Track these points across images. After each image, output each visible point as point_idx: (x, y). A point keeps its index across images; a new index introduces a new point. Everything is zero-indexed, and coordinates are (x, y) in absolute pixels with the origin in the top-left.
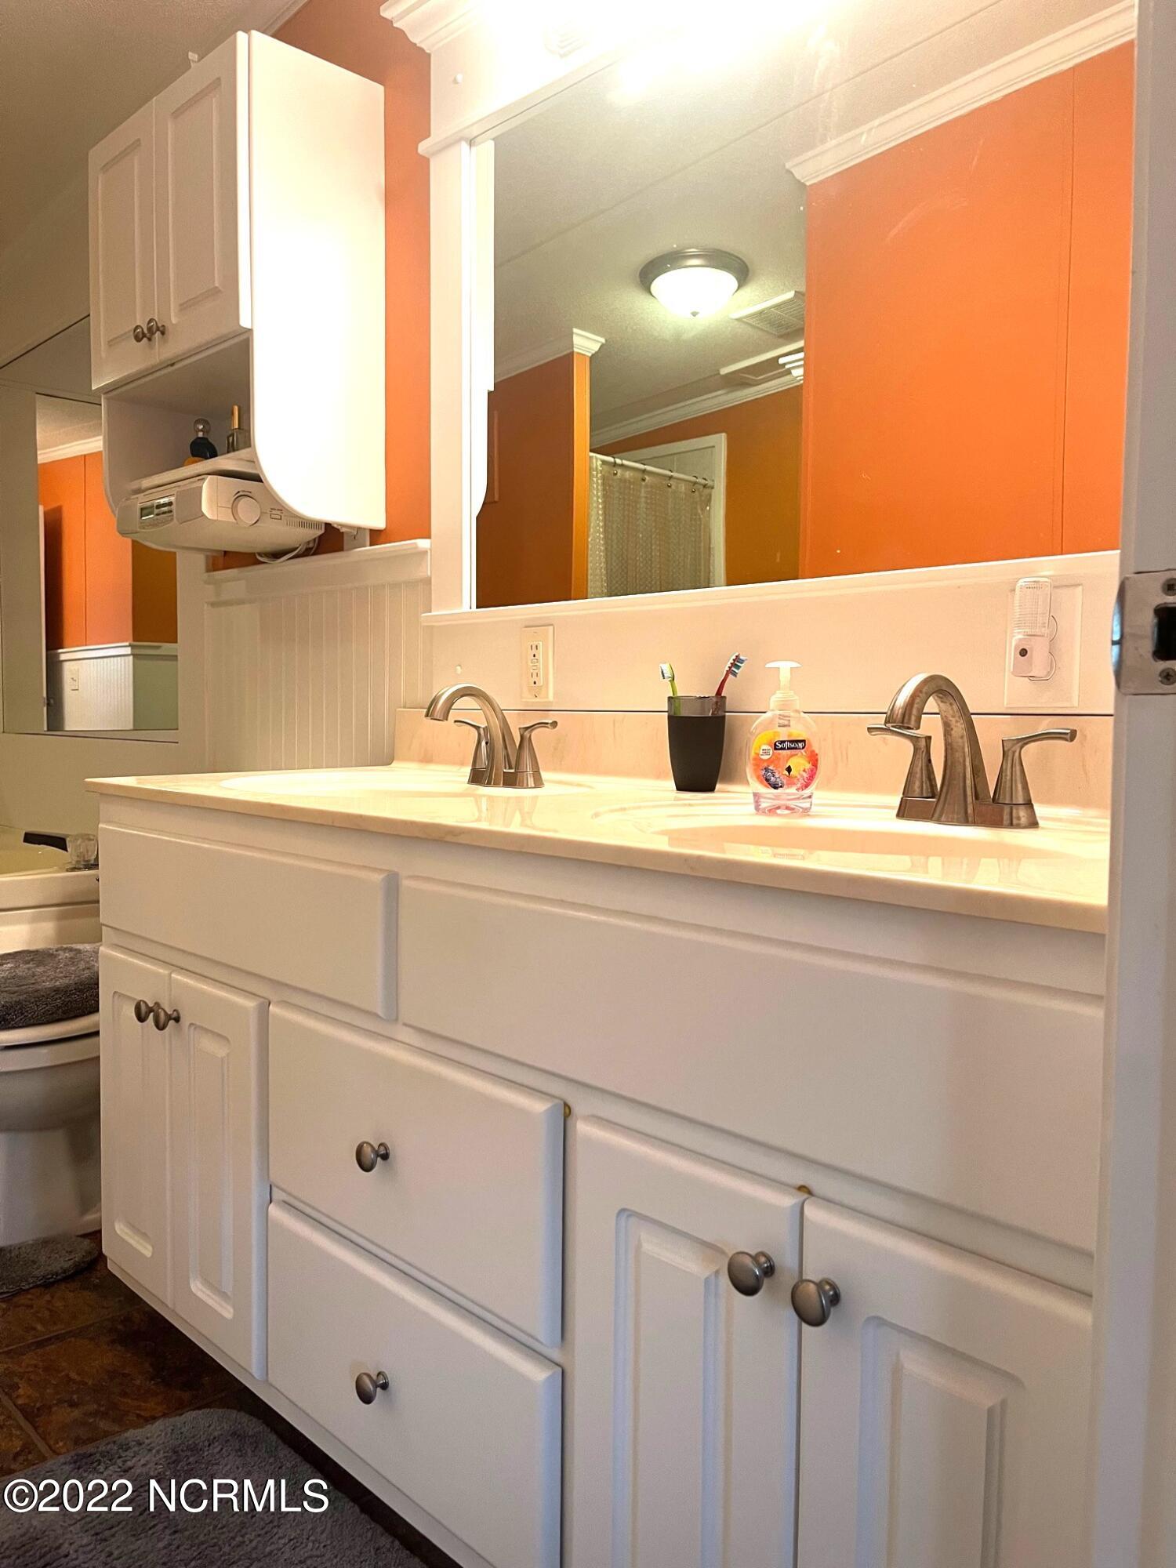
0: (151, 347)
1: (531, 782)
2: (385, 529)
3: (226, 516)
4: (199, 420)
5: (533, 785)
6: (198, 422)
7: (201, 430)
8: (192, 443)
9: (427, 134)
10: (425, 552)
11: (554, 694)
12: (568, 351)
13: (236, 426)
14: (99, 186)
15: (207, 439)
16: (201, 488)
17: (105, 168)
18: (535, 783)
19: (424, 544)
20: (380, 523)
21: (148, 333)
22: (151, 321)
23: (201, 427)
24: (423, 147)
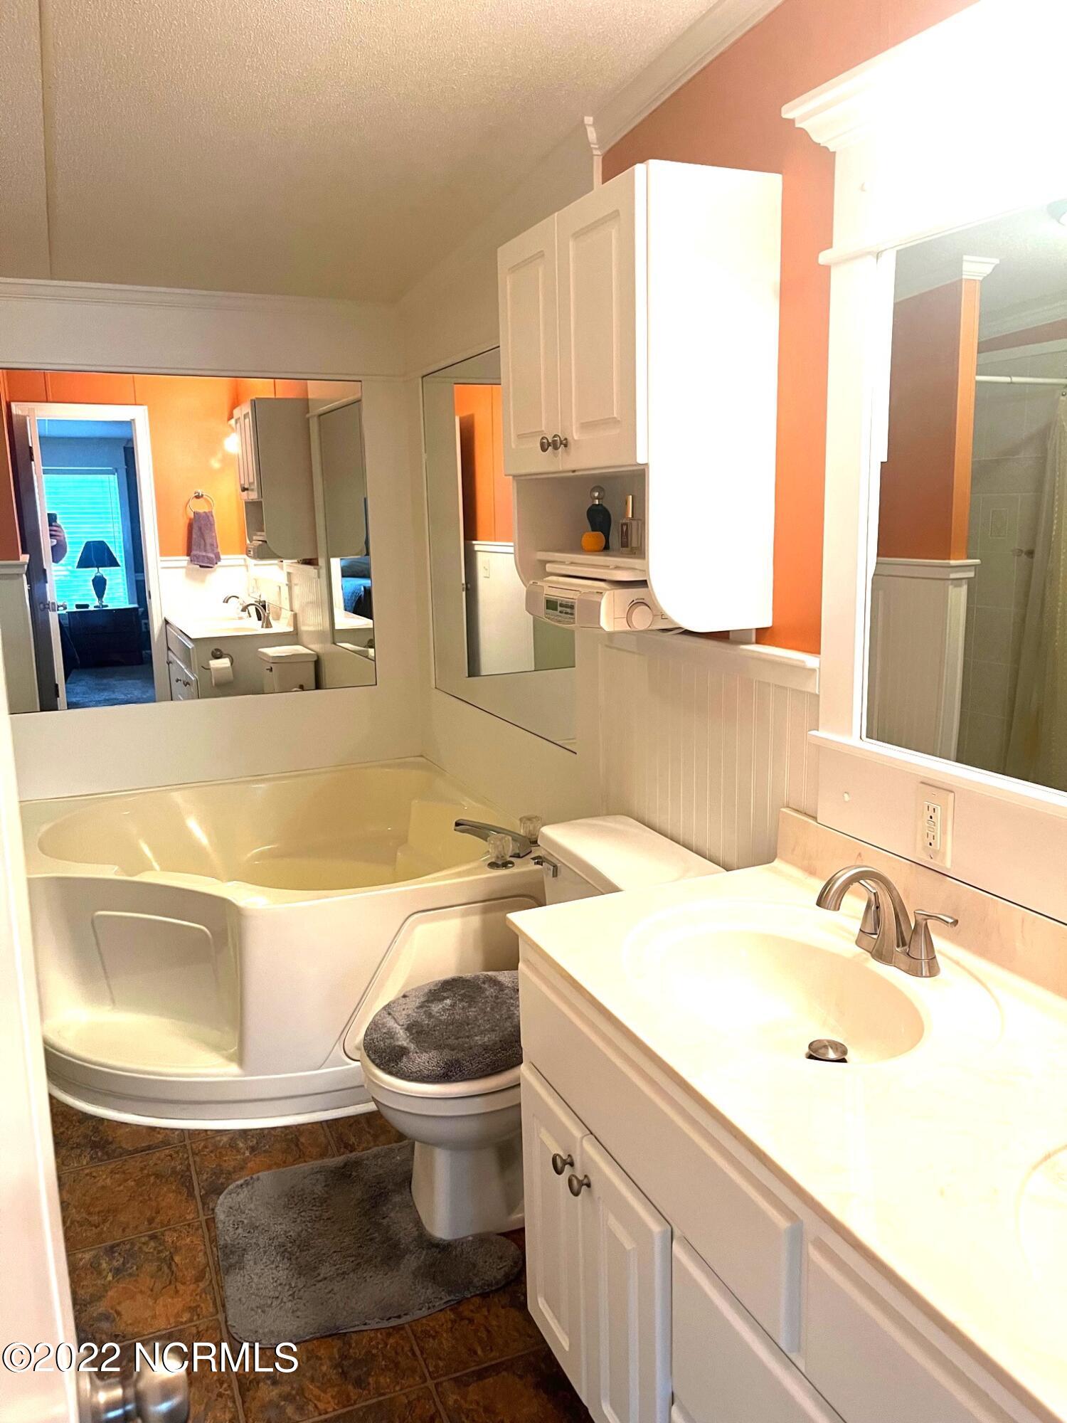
0: (556, 455)
1: (925, 971)
2: (771, 627)
3: (622, 626)
4: (594, 488)
5: (928, 975)
6: (593, 490)
7: (598, 498)
8: (589, 509)
9: (829, 245)
10: (813, 670)
11: (952, 862)
12: (957, 279)
13: (630, 516)
14: (507, 284)
15: (602, 505)
16: (599, 604)
17: (514, 269)
18: (930, 972)
19: (810, 661)
20: (767, 622)
21: (553, 444)
22: (555, 436)
23: (596, 494)
24: (824, 258)
